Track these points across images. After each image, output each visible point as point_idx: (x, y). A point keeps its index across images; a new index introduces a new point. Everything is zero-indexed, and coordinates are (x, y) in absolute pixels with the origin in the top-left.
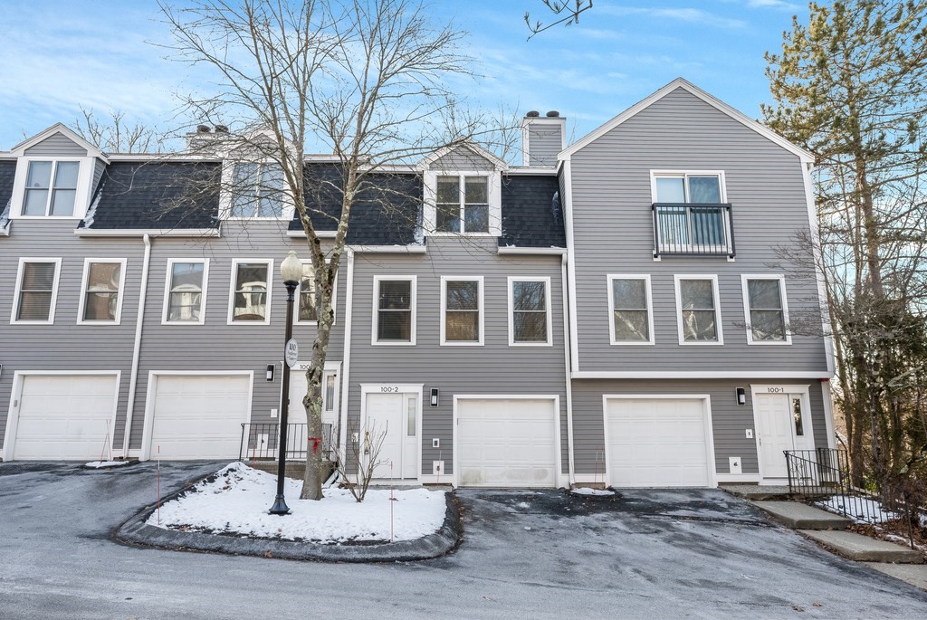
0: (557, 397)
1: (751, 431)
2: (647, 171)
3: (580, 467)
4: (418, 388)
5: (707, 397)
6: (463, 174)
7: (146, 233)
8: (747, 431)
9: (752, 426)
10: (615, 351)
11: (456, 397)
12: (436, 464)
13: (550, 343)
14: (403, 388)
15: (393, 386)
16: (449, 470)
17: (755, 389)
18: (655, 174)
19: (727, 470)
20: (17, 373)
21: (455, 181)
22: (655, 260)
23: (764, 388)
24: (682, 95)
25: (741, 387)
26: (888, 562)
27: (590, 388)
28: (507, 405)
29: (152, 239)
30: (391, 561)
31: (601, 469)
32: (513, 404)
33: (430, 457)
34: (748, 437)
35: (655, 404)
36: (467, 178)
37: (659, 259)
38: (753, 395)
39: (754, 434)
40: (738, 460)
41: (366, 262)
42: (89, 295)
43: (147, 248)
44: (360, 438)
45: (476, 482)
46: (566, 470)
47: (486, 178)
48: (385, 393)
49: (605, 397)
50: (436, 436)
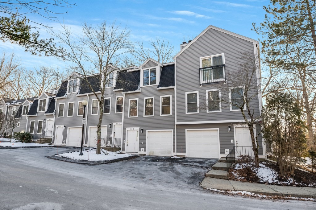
0: (172, 130)
1: (233, 140)
2: (198, 58)
3: (178, 151)
4: (138, 129)
5: (218, 129)
6: (149, 68)
7: (88, 94)
8: (232, 140)
9: (233, 139)
10: (187, 116)
11: (147, 131)
12: (142, 149)
13: (171, 114)
14: (135, 128)
15: (133, 128)
16: (145, 150)
17: (235, 126)
18: (201, 59)
19: (224, 153)
20: (68, 127)
21: (148, 71)
22: (200, 86)
23: (238, 126)
24: (212, 31)
25: (230, 125)
26: (216, 178)
27: (182, 128)
28: (161, 133)
29: (89, 95)
30: (83, 164)
31: (184, 151)
32: (163, 132)
33: (141, 147)
34: (232, 142)
35: (203, 132)
36: (151, 69)
37: (201, 86)
38: (234, 128)
39: (234, 141)
40: (228, 150)
41: (129, 96)
42: (79, 109)
43: (88, 98)
44: (126, 141)
45: (153, 154)
46: (174, 151)
47: (155, 68)
48: (131, 130)
49: (186, 130)
50: (142, 141)
